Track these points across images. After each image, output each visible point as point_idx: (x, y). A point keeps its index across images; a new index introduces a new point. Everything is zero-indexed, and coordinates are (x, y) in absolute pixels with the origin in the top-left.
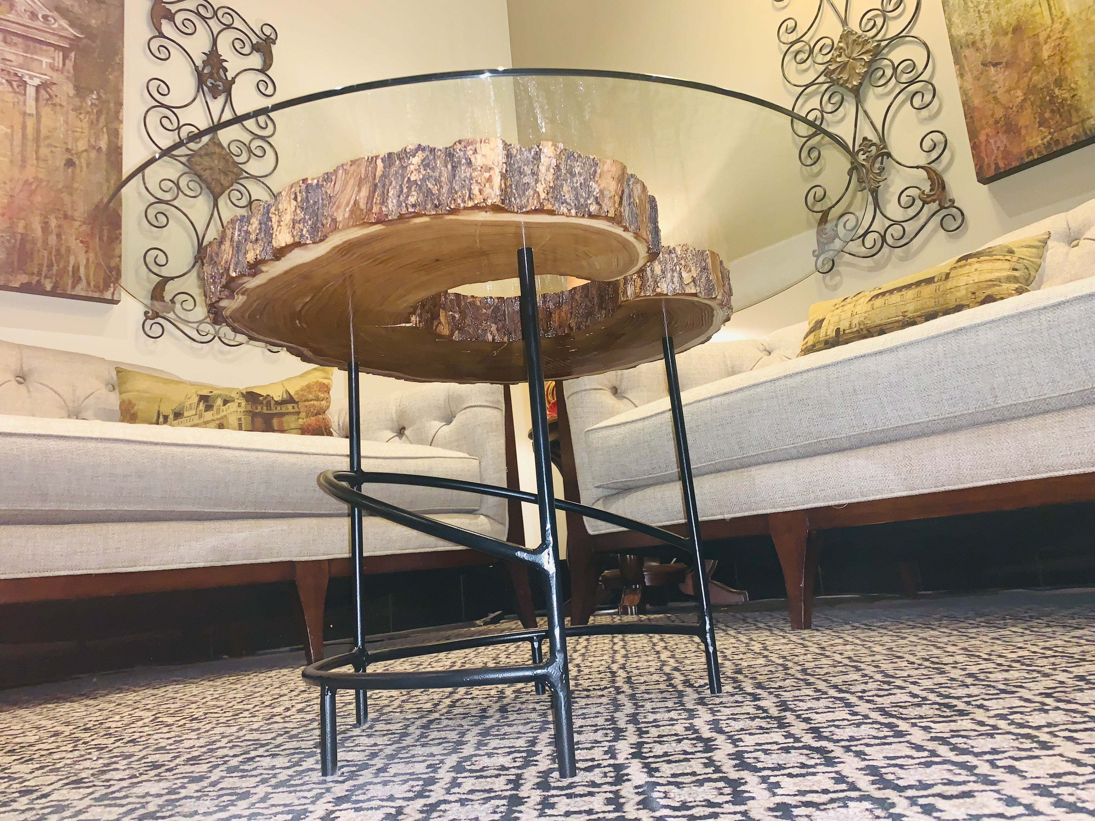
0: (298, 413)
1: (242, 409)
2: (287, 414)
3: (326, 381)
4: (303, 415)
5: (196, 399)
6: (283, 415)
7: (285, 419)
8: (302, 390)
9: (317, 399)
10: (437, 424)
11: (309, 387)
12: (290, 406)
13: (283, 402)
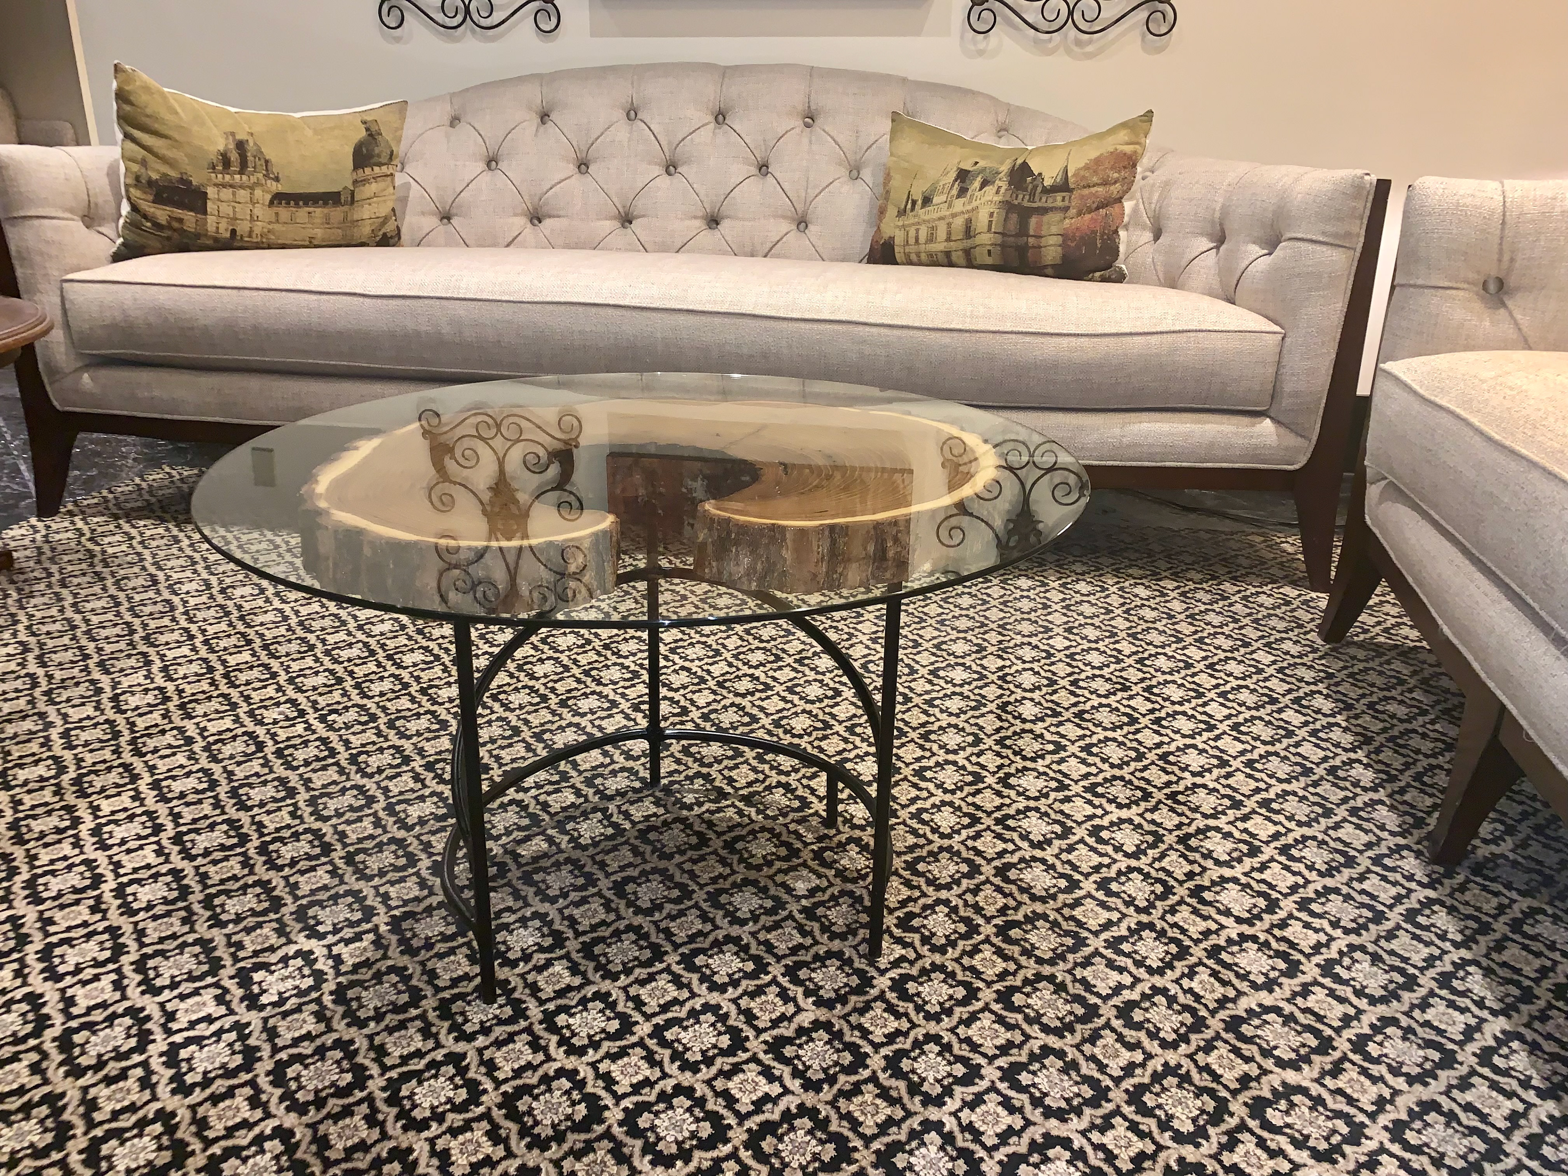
0: (1066, 209)
1: (997, 198)
2: (1052, 209)
3: (1128, 149)
4: (1073, 211)
5: (953, 175)
7: (1046, 218)
8: (1086, 167)
9: (1105, 183)
10: (1255, 250)
11: (1098, 161)
12: (1059, 196)
13: (1054, 189)
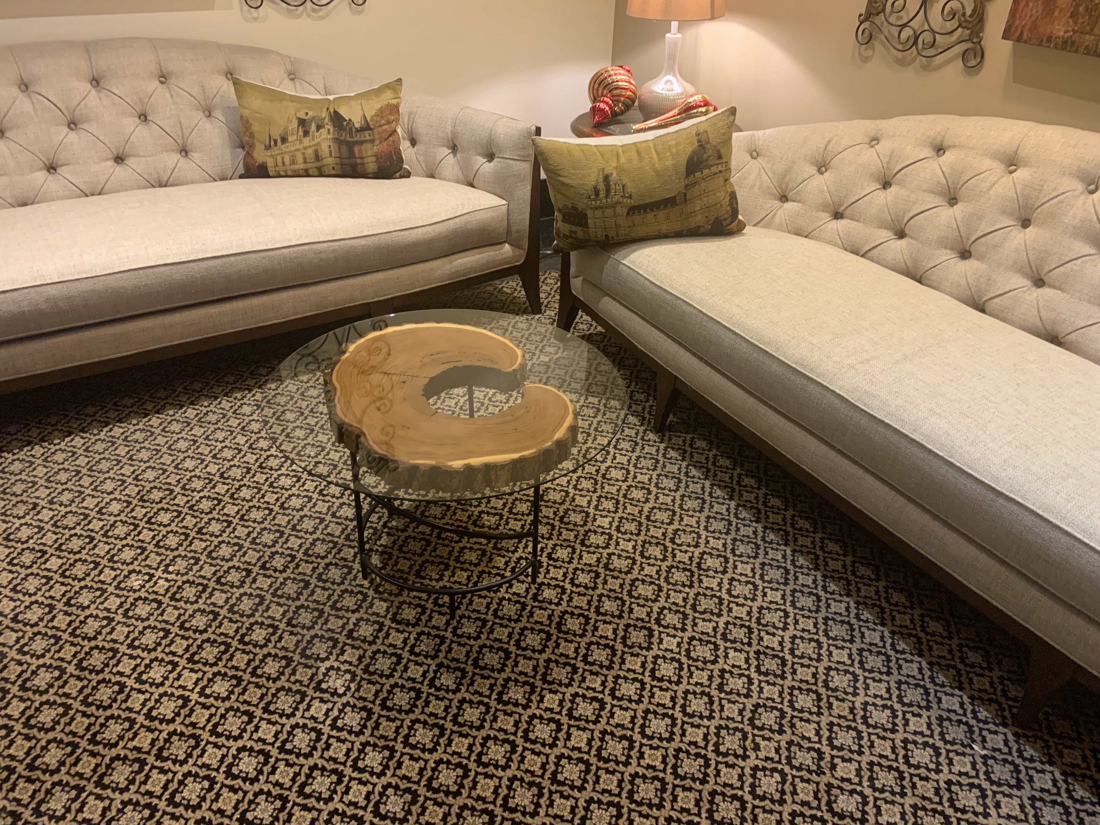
0: (373, 141)
1: (330, 137)
2: (366, 141)
3: (395, 102)
4: (377, 142)
5: (295, 123)
6: (361, 143)
7: (364, 146)
8: (376, 115)
9: (389, 123)
11: (381, 110)
12: (367, 133)
13: (362, 130)
